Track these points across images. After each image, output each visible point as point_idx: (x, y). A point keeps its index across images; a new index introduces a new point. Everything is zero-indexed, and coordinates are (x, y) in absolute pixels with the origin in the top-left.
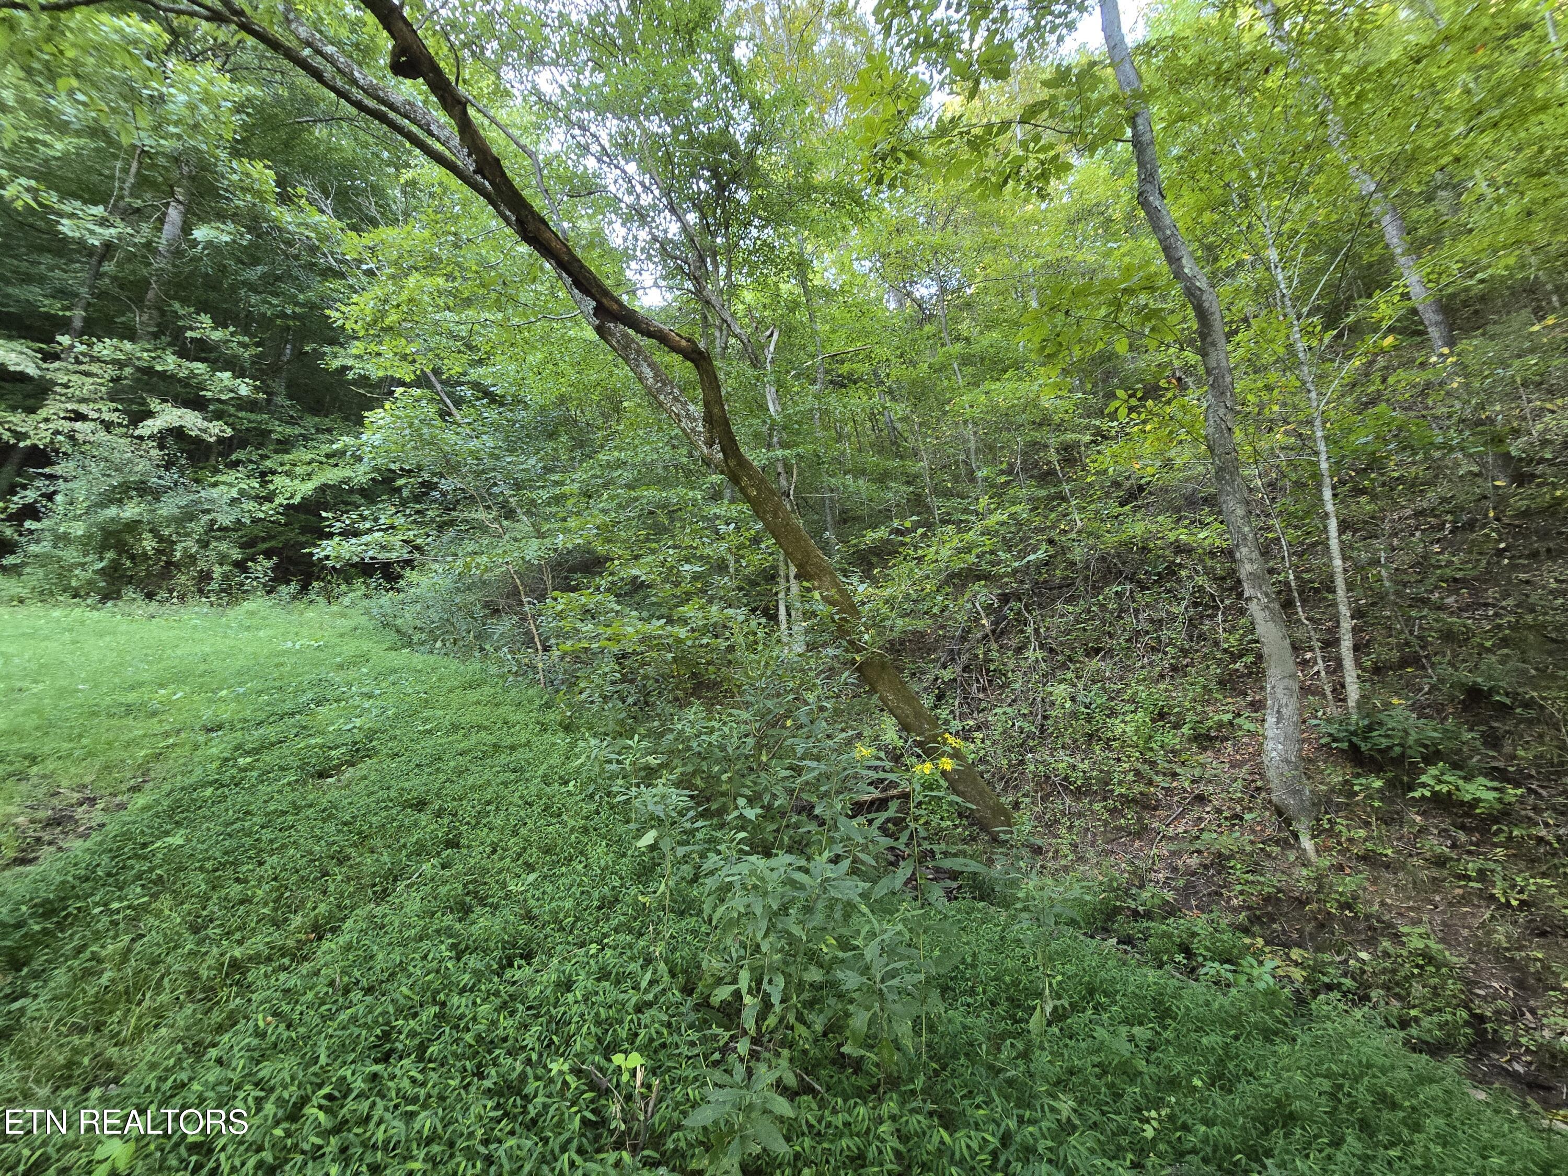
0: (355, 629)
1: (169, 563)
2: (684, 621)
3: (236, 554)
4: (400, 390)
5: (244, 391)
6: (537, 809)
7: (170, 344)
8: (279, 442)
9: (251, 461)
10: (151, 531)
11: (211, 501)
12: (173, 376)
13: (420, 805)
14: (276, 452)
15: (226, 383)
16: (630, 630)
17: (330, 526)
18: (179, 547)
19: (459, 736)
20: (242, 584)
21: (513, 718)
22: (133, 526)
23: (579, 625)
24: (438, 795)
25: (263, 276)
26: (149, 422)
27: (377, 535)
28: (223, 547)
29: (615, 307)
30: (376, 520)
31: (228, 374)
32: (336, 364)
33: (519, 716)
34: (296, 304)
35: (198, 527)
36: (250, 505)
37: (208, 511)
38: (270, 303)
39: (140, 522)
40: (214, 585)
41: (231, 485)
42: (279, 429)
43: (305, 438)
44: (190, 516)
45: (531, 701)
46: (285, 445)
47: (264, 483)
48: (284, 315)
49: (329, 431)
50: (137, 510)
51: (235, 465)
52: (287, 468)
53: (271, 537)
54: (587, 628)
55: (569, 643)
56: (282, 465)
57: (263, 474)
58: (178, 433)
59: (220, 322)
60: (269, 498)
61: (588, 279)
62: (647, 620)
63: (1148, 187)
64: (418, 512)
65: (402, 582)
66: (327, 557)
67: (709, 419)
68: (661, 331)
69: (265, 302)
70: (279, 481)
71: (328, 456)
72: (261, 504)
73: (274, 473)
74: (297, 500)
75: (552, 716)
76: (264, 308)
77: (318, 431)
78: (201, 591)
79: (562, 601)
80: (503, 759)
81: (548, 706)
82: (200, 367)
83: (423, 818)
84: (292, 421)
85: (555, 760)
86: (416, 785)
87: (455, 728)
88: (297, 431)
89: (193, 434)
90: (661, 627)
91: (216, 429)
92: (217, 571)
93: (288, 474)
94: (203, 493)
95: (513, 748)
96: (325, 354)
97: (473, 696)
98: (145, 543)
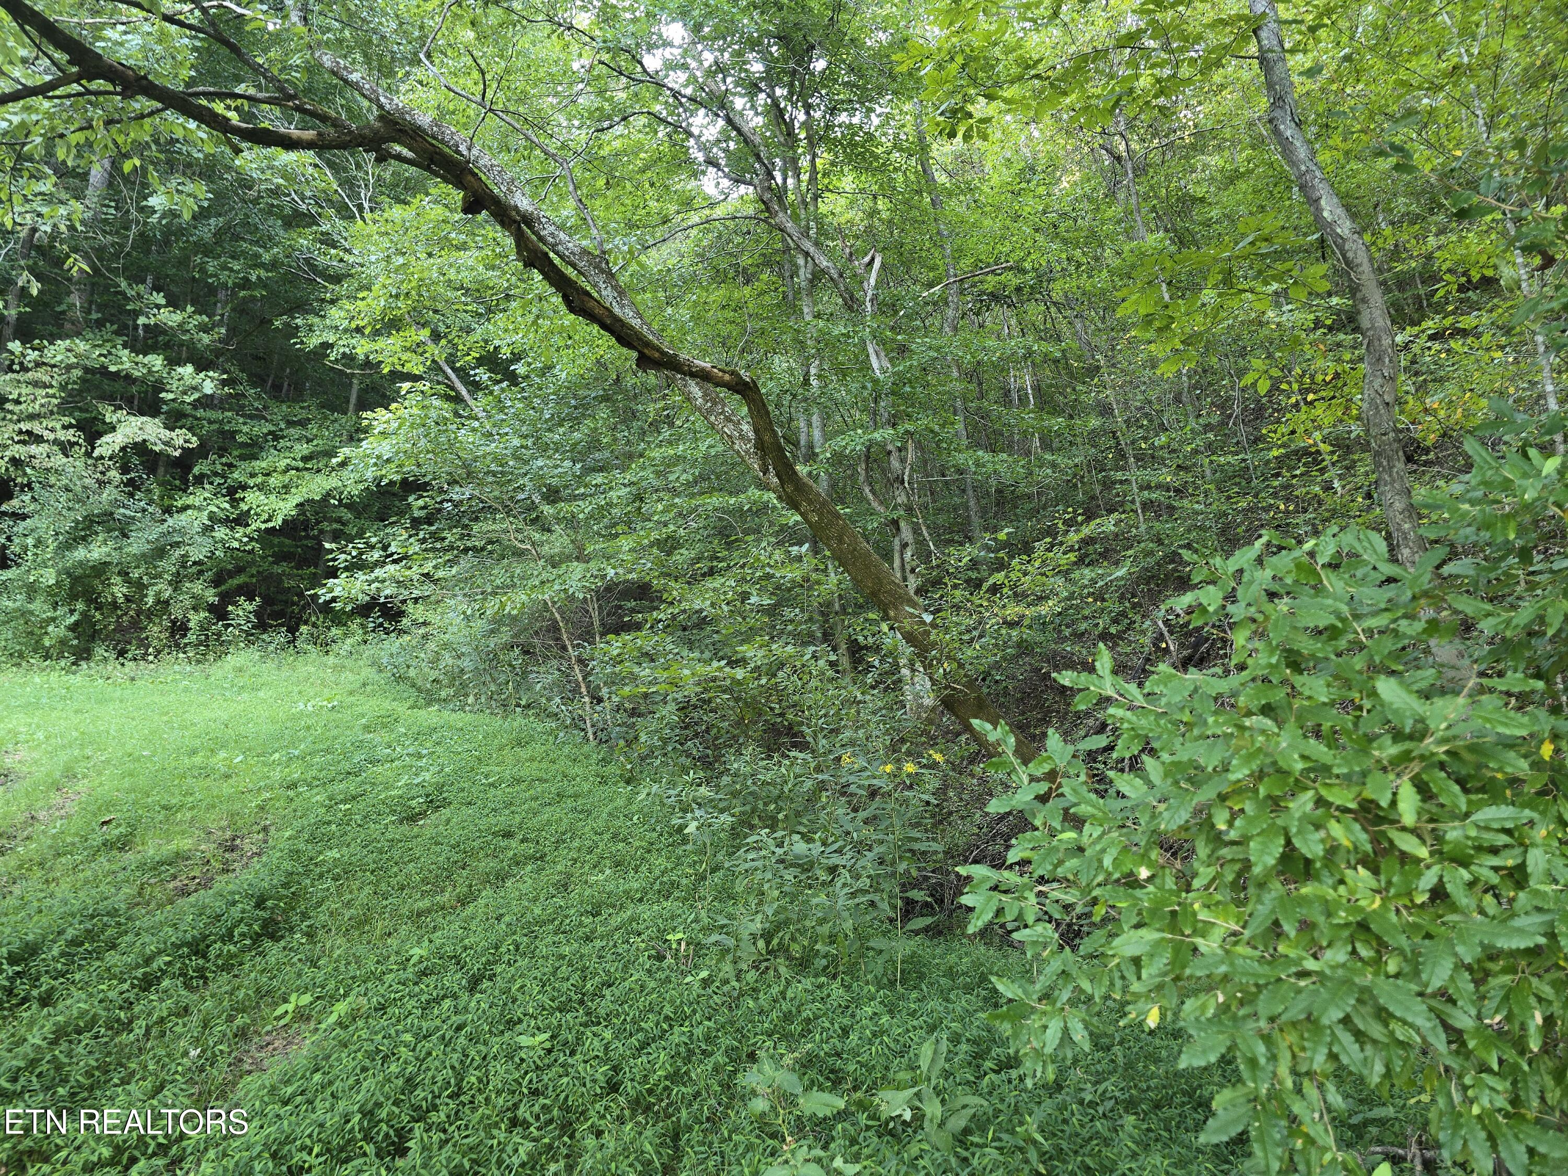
0: (364, 685)
1: (139, 612)
2: (742, 662)
3: (211, 596)
4: (406, 386)
5: (209, 388)
6: (606, 836)
7: (117, 333)
8: (243, 445)
9: (216, 474)
10: (119, 574)
11: (181, 531)
12: (128, 377)
13: (508, 835)
14: (242, 458)
15: (189, 381)
16: (687, 672)
17: (334, 560)
18: (151, 592)
19: (523, 786)
20: (219, 635)
21: (572, 772)
22: (100, 569)
23: (636, 669)
24: (520, 828)
25: (219, 233)
26: (107, 438)
27: (391, 568)
28: (197, 587)
29: (657, 355)
30: (385, 548)
31: (189, 369)
32: (313, 341)
33: (577, 770)
34: (263, 265)
35: (168, 565)
36: (221, 532)
37: (178, 544)
38: (231, 270)
39: (110, 563)
40: (191, 637)
41: (200, 509)
42: (245, 429)
43: (276, 438)
44: (160, 552)
45: (587, 757)
46: (252, 450)
47: (235, 502)
48: (246, 284)
49: (303, 423)
50: (105, 549)
51: (200, 480)
52: (259, 479)
53: (240, 570)
54: (645, 672)
55: (627, 689)
56: (253, 475)
57: (231, 491)
58: (141, 448)
59: (174, 303)
60: (241, 520)
61: (629, 336)
62: (708, 662)
63: (1278, 113)
64: (433, 534)
65: (405, 621)
66: (334, 600)
67: (760, 445)
68: (703, 370)
69: (224, 267)
70: (252, 498)
71: (305, 459)
72: (232, 529)
73: (244, 487)
74: (277, 522)
75: (611, 769)
76: (224, 276)
77: (290, 424)
78: (177, 645)
79: (616, 645)
80: (570, 803)
81: (605, 761)
82: (156, 361)
83: (514, 843)
84: (258, 416)
85: (620, 802)
86: (502, 820)
87: (519, 781)
88: (267, 427)
89: (157, 449)
90: (720, 669)
91: (181, 438)
92: (195, 619)
93: (260, 488)
94: (170, 522)
95: (576, 796)
96: (297, 327)
97: (524, 754)
98: (115, 589)
